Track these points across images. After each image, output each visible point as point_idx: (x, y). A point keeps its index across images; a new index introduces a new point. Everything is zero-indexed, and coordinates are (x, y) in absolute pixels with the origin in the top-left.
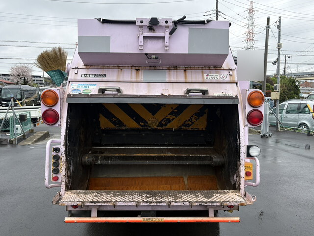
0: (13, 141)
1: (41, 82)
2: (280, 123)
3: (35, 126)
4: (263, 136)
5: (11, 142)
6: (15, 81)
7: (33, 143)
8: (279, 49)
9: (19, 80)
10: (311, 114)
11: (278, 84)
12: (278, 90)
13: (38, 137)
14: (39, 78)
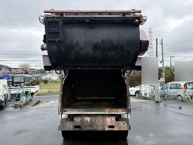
0: (21, 106)
1: (35, 72)
2: (166, 95)
3: (32, 97)
4: (157, 102)
5: (20, 106)
6: (21, 72)
7: (32, 106)
8: (163, 55)
9: (23, 71)
10: (183, 90)
11: (163, 73)
12: (164, 77)
13: (34, 103)
14: (33, 70)
